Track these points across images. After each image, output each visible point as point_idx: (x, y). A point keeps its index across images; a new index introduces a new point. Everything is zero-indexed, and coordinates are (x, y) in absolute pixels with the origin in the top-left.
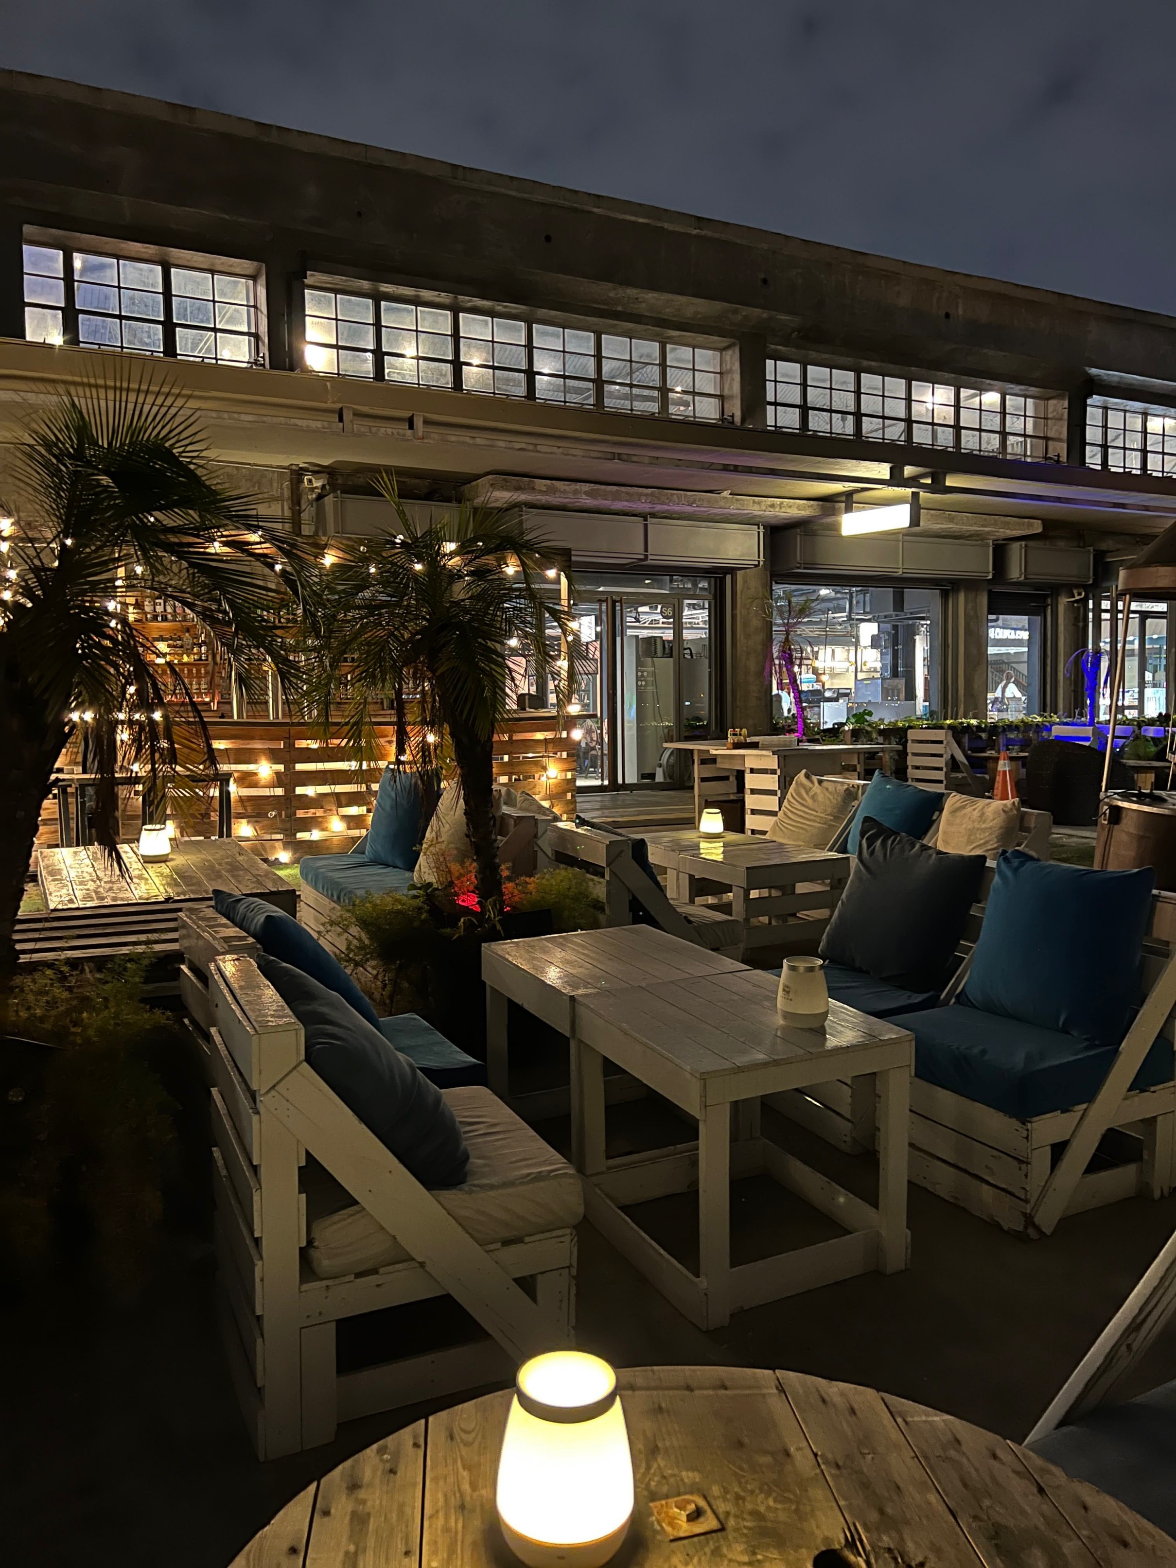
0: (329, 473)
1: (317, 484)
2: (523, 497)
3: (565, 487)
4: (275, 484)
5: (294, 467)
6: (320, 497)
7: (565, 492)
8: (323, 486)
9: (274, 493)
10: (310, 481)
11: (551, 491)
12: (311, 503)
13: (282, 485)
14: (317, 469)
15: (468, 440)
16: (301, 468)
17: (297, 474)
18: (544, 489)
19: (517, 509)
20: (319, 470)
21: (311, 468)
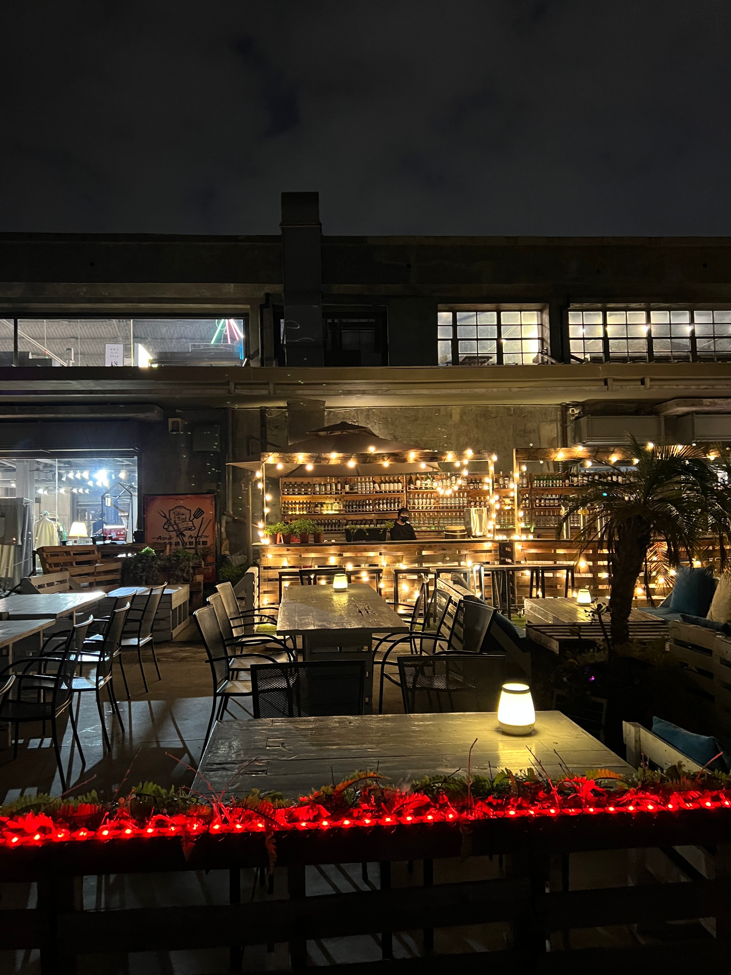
0: (582, 405)
1: (576, 412)
2: (694, 409)
4: (553, 414)
5: (564, 404)
6: (577, 418)
7: (722, 404)
8: (579, 413)
9: (553, 418)
10: (573, 411)
11: (715, 404)
12: (572, 421)
13: (557, 413)
14: (575, 403)
15: (675, 387)
16: (567, 404)
17: (565, 408)
18: (709, 404)
19: (690, 416)
20: (576, 405)
21: (572, 404)
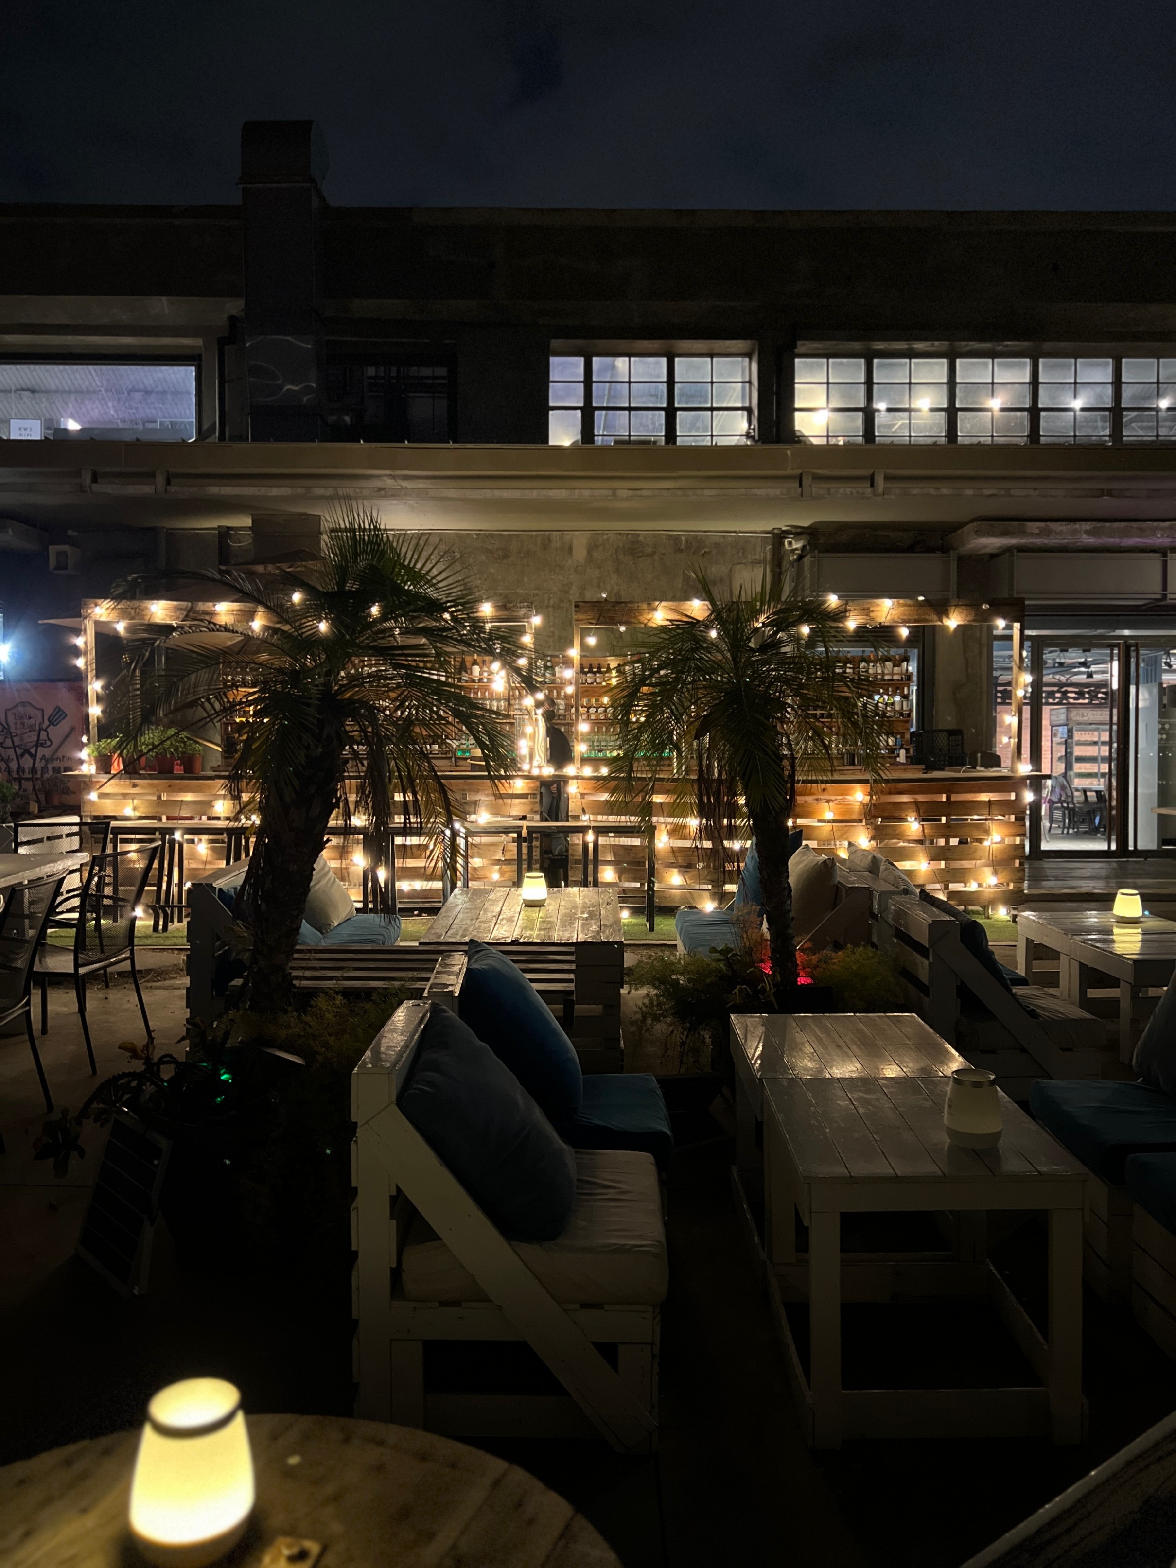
0: (809, 534)
1: (797, 545)
2: (1013, 541)
3: (1061, 528)
4: (759, 549)
5: (776, 531)
6: (801, 557)
7: (1061, 533)
8: (804, 547)
9: (757, 557)
10: (790, 543)
11: (1047, 532)
12: (792, 564)
13: (765, 548)
14: (799, 530)
15: (932, 491)
16: (784, 532)
17: (779, 537)
18: (1037, 531)
19: (1008, 554)
20: (798, 533)
21: (794, 530)
